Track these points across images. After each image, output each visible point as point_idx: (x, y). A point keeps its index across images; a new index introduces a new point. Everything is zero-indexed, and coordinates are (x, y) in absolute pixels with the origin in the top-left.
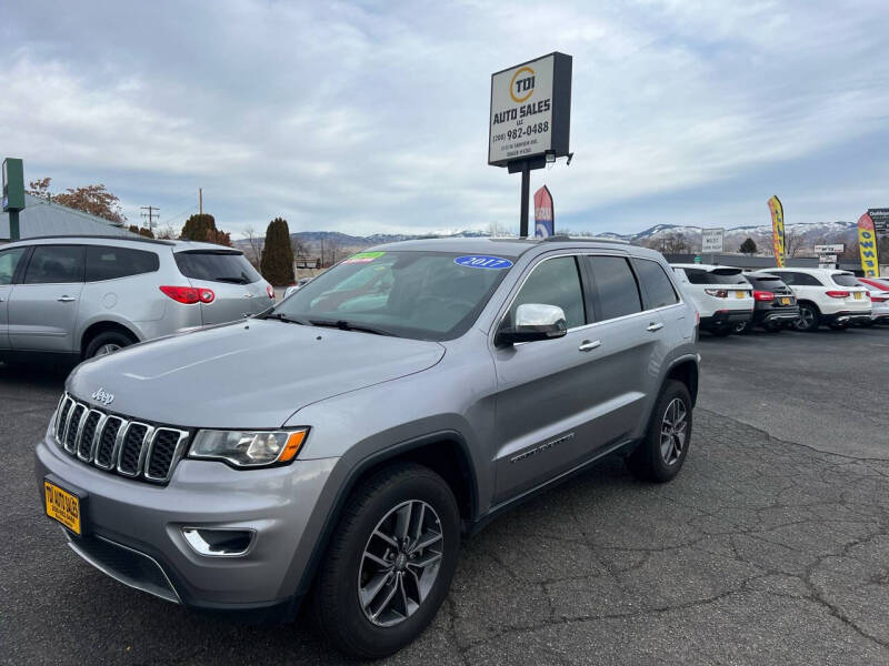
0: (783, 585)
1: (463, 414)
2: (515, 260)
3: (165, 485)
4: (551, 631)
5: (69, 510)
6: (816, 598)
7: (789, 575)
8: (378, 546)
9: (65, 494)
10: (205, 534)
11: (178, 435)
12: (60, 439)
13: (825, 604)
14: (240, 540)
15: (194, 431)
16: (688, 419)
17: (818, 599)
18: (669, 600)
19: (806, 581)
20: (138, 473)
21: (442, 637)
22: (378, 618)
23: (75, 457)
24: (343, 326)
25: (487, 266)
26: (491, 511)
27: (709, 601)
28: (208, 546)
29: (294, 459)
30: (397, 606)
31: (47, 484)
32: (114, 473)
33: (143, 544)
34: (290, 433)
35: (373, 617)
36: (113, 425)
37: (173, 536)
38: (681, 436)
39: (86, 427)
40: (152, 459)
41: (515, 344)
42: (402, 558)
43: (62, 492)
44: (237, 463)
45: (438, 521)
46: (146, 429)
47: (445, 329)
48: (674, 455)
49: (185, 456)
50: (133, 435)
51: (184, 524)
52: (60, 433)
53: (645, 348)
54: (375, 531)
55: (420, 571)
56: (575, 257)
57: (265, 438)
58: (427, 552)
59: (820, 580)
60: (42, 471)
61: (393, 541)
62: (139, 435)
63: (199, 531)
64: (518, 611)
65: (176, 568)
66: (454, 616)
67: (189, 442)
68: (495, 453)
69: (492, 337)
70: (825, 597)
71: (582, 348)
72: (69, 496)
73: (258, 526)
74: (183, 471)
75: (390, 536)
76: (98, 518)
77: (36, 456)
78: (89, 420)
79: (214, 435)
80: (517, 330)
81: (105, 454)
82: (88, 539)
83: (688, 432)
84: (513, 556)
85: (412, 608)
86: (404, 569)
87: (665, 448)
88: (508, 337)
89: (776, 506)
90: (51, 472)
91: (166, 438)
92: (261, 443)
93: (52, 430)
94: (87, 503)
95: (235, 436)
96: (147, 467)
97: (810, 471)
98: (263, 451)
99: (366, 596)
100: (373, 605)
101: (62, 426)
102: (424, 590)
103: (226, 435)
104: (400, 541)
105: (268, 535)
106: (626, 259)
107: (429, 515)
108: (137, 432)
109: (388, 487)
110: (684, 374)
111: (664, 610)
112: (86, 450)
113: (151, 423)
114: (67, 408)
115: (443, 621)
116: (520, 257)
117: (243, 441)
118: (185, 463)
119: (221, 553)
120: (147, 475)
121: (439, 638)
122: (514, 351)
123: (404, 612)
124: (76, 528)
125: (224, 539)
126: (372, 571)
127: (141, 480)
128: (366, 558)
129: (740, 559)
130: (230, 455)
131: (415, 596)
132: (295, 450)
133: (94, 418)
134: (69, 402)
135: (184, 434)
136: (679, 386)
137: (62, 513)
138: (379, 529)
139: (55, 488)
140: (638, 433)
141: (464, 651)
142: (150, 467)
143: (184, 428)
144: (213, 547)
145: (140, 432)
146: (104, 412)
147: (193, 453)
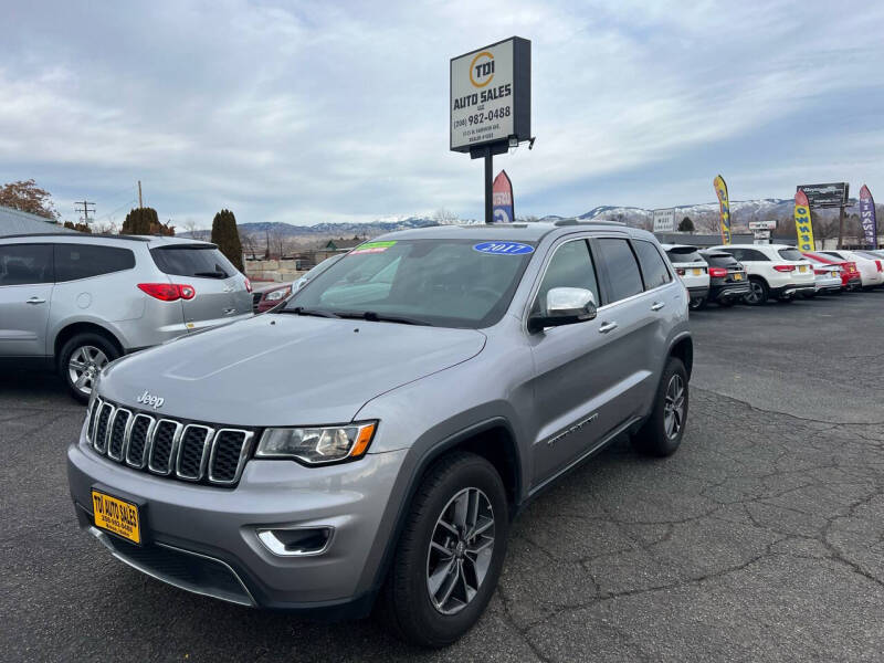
0: (804, 547)
1: (506, 398)
2: (536, 245)
3: (233, 487)
4: (602, 607)
5: (124, 519)
6: (837, 557)
7: (807, 537)
8: (442, 535)
9: (119, 503)
10: (279, 535)
11: (243, 435)
12: (100, 446)
13: (847, 563)
14: (316, 538)
15: (259, 431)
16: (685, 394)
17: (841, 559)
18: (705, 569)
19: (824, 541)
20: (201, 476)
21: (499, 621)
22: (444, 607)
24: (371, 317)
25: (509, 251)
26: (531, 493)
27: (742, 568)
28: (283, 546)
29: (365, 453)
30: (459, 594)
31: (94, 494)
33: (214, 549)
34: (360, 427)
35: (439, 605)
37: (247, 538)
38: (680, 411)
40: (215, 462)
41: (545, 329)
42: (461, 544)
43: (115, 501)
44: (308, 460)
45: (490, 507)
46: (206, 431)
47: (478, 316)
48: (675, 430)
49: (252, 456)
50: (192, 438)
51: (257, 525)
53: (652, 326)
54: (439, 521)
55: (475, 556)
56: (587, 240)
57: (331, 433)
58: (479, 540)
59: (836, 540)
61: (453, 528)
62: (198, 438)
63: (274, 532)
64: (565, 589)
65: (250, 571)
66: (505, 600)
67: (255, 442)
68: (534, 440)
69: (525, 323)
70: (845, 556)
71: (601, 329)
72: (124, 504)
73: (335, 522)
74: (253, 471)
75: (450, 524)
76: (158, 524)
79: (280, 432)
80: (549, 315)
83: (685, 407)
84: (544, 536)
85: (471, 594)
86: (463, 556)
87: (668, 423)
88: (539, 323)
89: (777, 472)
90: (96, 481)
91: (230, 440)
92: (328, 438)
94: (146, 510)
95: (299, 432)
96: (210, 470)
97: (798, 438)
98: (332, 447)
99: (434, 583)
100: (439, 595)
102: (481, 576)
103: (292, 433)
104: (460, 529)
105: (346, 531)
106: (628, 240)
107: (483, 502)
109: (450, 475)
110: (682, 351)
111: (702, 579)
112: (135, 456)
113: (211, 425)
115: (495, 605)
116: (540, 241)
117: (308, 437)
118: (252, 464)
119: (299, 553)
120: (211, 478)
121: (496, 621)
122: (544, 335)
123: (464, 599)
124: (134, 536)
125: (307, 535)
126: (438, 560)
127: (204, 483)
128: (433, 548)
129: (757, 525)
130: (293, 452)
131: (473, 582)
132: (366, 444)
135: (249, 434)
136: (677, 362)
137: (114, 522)
138: (442, 519)
139: (104, 496)
140: (646, 411)
141: (524, 632)
142: (214, 470)
143: (249, 428)
144: (289, 547)
145: (199, 435)
146: (154, 415)
147: (260, 453)
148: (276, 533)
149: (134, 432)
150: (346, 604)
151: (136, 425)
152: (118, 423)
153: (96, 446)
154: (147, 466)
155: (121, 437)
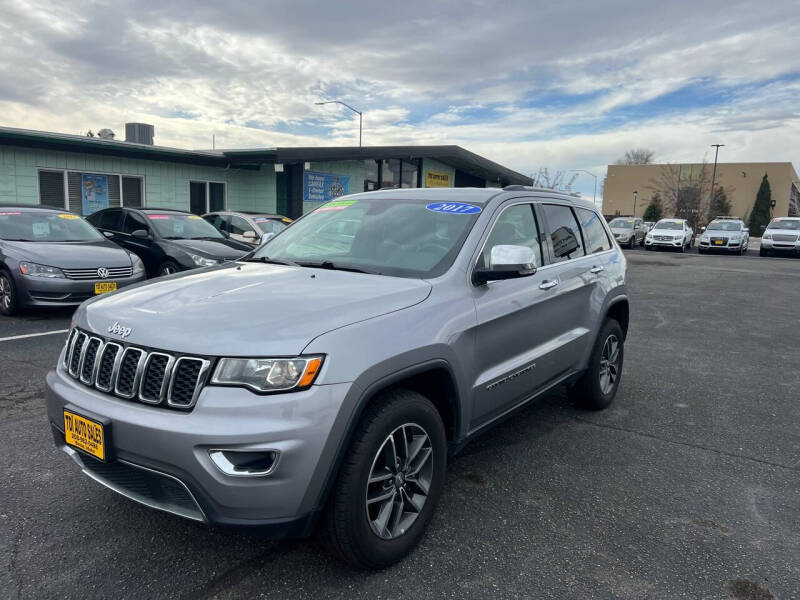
1: (450, 344)
2: (484, 206)
3: (189, 410)
5: (91, 437)
9: (87, 422)
11: (200, 363)
12: (74, 371)
14: (262, 460)
15: (215, 360)
20: (161, 400)
24: (328, 266)
26: (469, 434)
28: (233, 466)
29: (312, 384)
31: (66, 413)
32: (135, 401)
33: (170, 467)
34: (308, 360)
37: (200, 457)
40: (174, 387)
41: (488, 282)
43: (84, 420)
44: (258, 388)
46: (167, 359)
49: (208, 383)
50: (154, 365)
51: (209, 447)
52: (75, 367)
56: (532, 205)
57: (282, 365)
62: (160, 365)
63: (225, 453)
65: (199, 488)
67: (210, 372)
68: (474, 382)
69: (469, 276)
71: (542, 287)
72: (91, 424)
73: (281, 446)
74: (208, 397)
76: (120, 443)
79: (234, 362)
80: (492, 269)
88: (482, 277)
90: (68, 402)
91: (189, 367)
92: (279, 370)
94: (110, 429)
95: (252, 363)
96: (169, 395)
98: (282, 378)
103: (245, 364)
105: (290, 456)
106: (571, 208)
109: (389, 411)
110: (618, 312)
113: (172, 353)
116: (488, 202)
117: (264, 367)
118: (207, 390)
119: (246, 473)
120: (169, 402)
124: (99, 453)
125: (248, 459)
127: (163, 406)
130: (242, 382)
132: (313, 375)
134: (82, 338)
135: (206, 364)
136: (614, 323)
137: (83, 440)
139: (75, 416)
142: (173, 394)
143: (206, 357)
144: (238, 467)
145: (161, 362)
146: (122, 344)
147: (215, 380)
148: (228, 455)
149: (104, 358)
150: (289, 522)
151: (106, 352)
152: (90, 351)
153: (70, 371)
154: (113, 390)
155: (92, 364)
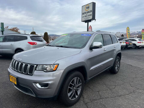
0: (140, 91)
1: (85, 61)
2: (92, 34)
3: (32, 75)
4: (101, 100)
7: (141, 89)
8: (71, 86)
10: (40, 84)
14: (46, 85)
15: (37, 65)
16: (120, 63)
18: (121, 94)
21: (82, 102)
22: (71, 99)
23: (15, 70)
24: (62, 47)
25: (87, 36)
26: (89, 79)
27: (128, 94)
29: (56, 70)
30: (74, 96)
31: (10, 75)
32: (22, 73)
34: (55, 65)
35: (70, 98)
36: (22, 64)
37: (34, 84)
38: (119, 66)
39: (17, 65)
40: (29, 71)
42: (75, 88)
43: (13, 77)
44: (45, 71)
45: (81, 81)
47: (80, 47)
48: (117, 69)
49: (36, 70)
51: (36, 82)
52: (12, 66)
53: (113, 50)
55: (78, 90)
56: (102, 34)
57: (50, 66)
58: (79, 87)
60: (9, 73)
61: (73, 85)
64: (95, 96)
65: (34, 90)
66: (84, 98)
67: (36, 67)
68: (90, 69)
69: (89, 48)
71: (104, 50)
73: (50, 82)
74: (35, 72)
75: (73, 84)
77: (8, 70)
78: (17, 64)
79: (41, 66)
80: (93, 47)
81: (20, 70)
82: (18, 85)
85: (77, 96)
86: (75, 90)
87: (116, 68)
88: (91, 48)
89: (136, 77)
91: (32, 67)
92: (50, 67)
93: (11, 66)
94: (18, 79)
95: (45, 66)
97: (140, 71)
98: (50, 69)
99: (69, 94)
100: (70, 96)
101: (12, 65)
102: (79, 93)
103: (43, 66)
104: (74, 85)
105: (51, 84)
106: (110, 35)
107: (79, 80)
108: (26, 65)
109: (72, 75)
110: (119, 55)
111: (120, 96)
112: (17, 69)
113: (29, 64)
114: (13, 62)
115: (81, 99)
117: (46, 67)
119: (43, 88)
121: (81, 102)
122: (92, 50)
123: (75, 97)
124: (16, 83)
125: (43, 85)
126: (70, 90)
127: (27, 74)
128: (69, 88)
129: (132, 86)
130: (44, 69)
131: (77, 94)
132: (56, 68)
133: (18, 63)
134: (13, 61)
135: (35, 66)
136: (118, 57)
137: (13, 81)
138: (71, 83)
140: (112, 65)
141: (86, 104)
143: (35, 65)
144: (41, 87)
146: (20, 62)
147: (37, 69)
148: (39, 84)
152: (15, 63)
